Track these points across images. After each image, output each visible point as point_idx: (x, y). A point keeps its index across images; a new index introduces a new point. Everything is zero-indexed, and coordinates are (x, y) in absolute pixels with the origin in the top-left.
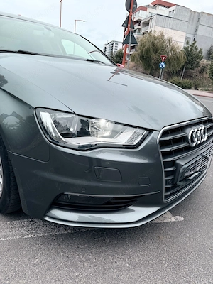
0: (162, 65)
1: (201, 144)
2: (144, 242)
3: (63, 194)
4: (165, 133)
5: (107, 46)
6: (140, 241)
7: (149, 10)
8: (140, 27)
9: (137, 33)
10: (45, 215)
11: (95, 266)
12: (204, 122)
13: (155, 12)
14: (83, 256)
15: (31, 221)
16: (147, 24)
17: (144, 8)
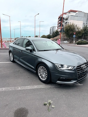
0: (74, 36)
1: (85, 68)
3: (60, 78)
4: (77, 67)
5: (51, 28)
7: (67, 14)
9: (63, 23)
10: (56, 82)
12: (85, 64)
13: (70, 14)
16: (67, 19)
17: (65, 14)
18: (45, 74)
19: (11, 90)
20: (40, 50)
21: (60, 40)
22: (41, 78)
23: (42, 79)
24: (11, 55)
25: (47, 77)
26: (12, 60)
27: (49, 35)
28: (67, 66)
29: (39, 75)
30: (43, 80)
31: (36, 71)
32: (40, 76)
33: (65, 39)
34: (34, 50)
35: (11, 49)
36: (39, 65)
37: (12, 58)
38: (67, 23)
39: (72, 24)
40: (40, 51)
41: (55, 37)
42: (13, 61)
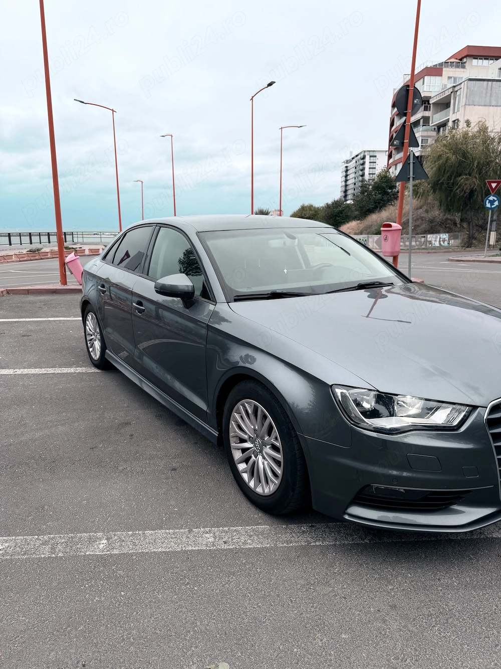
0: (492, 202)
2: (478, 561)
3: (369, 485)
4: (495, 409)
5: (352, 165)
6: (471, 559)
7: (447, 72)
8: (427, 114)
9: (421, 128)
10: (345, 513)
11: (412, 581)
13: (462, 74)
14: (394, 570)
15: (312, 526)
16: (444, 104)
17: (435, 71)
18: (268, 450)
19: (45, 552)
20: (244, 290)
21: (396, 226)
22: (245, 476)
23: (252, 484)
24: (90, 324)
25: (279, 471)
26: (96, 355)
27: (336, 204)
28: (421, 404)
29: (237, 455)
30: (259, 490)
31: (220, 431)
32: (242, 467)
33: (431, 221)
34: (207, 293)
35: (90, 291)
36: (236, 388)
37: (97, 344)
38: (444, 125)
39: (474, 129)
40: (240, 298)
41: (371, 211)
42: (104, 365)
